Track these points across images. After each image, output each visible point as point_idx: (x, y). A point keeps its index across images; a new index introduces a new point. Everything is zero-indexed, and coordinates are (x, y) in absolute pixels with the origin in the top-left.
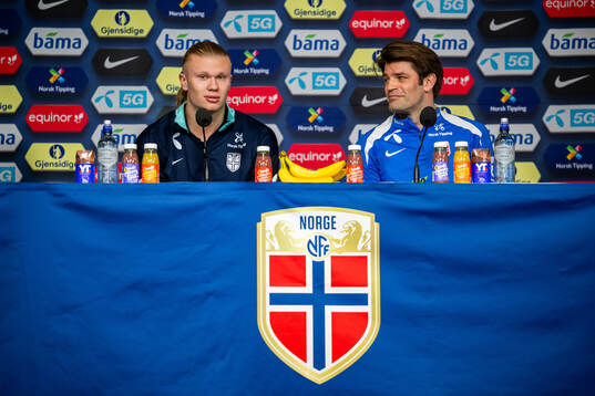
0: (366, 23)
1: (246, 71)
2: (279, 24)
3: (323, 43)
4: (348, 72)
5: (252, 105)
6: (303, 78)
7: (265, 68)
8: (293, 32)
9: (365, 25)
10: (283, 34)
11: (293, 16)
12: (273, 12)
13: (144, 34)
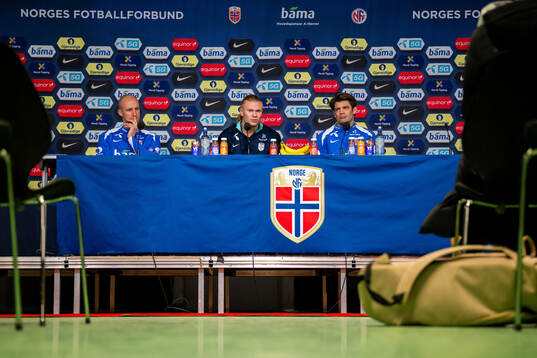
0: (320, 86)
2: (281, 87)
3: (301, 95)
4: (312, 108)
5: (270, 122)
6: (292, 110)
12: (279, 81)
13: (223, 91)
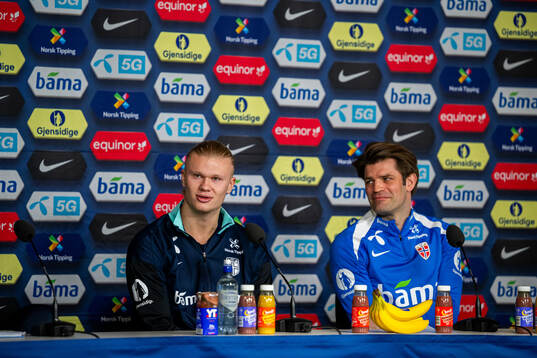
0: (229, 68)
1: (116, 115)
2: (148, 66)
3: (189, 88)
5: (121, 151)
7: (135, 113)
8: (162, 75)
9: (228, 70)
10: (152, 77)
11: (163, 58)
12: (143, 53)
13: (15, 71)
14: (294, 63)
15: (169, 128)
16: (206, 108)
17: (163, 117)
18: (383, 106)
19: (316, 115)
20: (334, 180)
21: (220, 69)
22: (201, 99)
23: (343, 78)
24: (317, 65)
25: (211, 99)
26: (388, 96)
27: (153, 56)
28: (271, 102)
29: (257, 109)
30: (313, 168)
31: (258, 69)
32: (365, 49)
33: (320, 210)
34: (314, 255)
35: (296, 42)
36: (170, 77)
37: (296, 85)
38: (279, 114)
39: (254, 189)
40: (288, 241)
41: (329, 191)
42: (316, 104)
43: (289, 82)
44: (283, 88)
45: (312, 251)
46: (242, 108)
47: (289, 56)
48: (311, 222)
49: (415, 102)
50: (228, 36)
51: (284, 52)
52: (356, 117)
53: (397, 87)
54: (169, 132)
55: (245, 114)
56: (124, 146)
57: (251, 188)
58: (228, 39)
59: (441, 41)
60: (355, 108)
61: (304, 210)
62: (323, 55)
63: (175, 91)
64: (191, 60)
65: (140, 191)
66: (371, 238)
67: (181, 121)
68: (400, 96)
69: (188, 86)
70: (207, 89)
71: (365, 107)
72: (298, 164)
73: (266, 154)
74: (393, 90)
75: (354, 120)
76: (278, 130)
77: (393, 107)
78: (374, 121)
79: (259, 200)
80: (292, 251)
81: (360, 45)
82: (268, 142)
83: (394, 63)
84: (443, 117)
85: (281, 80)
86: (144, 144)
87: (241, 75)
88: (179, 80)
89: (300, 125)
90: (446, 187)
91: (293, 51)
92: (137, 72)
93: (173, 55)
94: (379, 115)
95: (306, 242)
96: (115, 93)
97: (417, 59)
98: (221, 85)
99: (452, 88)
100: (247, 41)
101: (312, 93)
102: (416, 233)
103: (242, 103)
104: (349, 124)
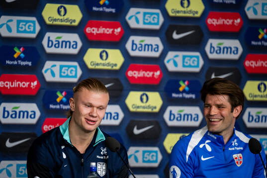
0: (95, 29)
1: (16, 63)
2: (38, 28)
3: (66, 43)
5: (19, 88)
6: (53, 69)
7: (29, 61)
8: (48, 34)
9: (95, 31)
10: (41, 35)
11: (48, 22)
12: (34, 19)
14: (141, 26)
15: (53, 72)
16: (79, 58)
17: (48, 64)
18: (204, 56)
19: (157, 63)
20: (169, 108)
21: (88, 30)
22: (75, 51)
23: (176, 36)
24: (157, 27)
25: (83, 52)
26: (207, 49)
27: (41, 21)
28: (125, 53)
29: (115, 58)
30: (155, 100)
31: (116, 30)
32: (191, 15)
33: (160, 129)
34: (156, 161)
35: (142, 10)
36: (53, 36)
37: (142, 41)
38: (131, 62)
39: (113, 115)
40: (137, 151)
41: (166, 116)
42: (156, 54)
43: (137, 39)
44: (133, 43)
45: (154, 158)
46: (104, 57)
47: (137, 21)
48: (154, 138)
49: (227, 52)
50: (95, 6)
51: (134, 18)
52: (185, 64)
53: (214, 42)
54: (53, 74)
55: (107, 61)
56: (21, 85)
57: (111, 114)
58: (95, 9)
59: (246, 9)
60: (184, 57)
61: (149, 129)
62: (161, 20)
63: (57, 46)
64: (68, 24)
65: (33, 116)
66: (201, 146)
67: (61, 67)
68: (216, 49)
69: (66, 42)
70: (80, 44)
71: (191, 57)
72: (144, 97)
73: (121, 90)
74: (211, 44)
75: (184, 66)
76: (130, 73)
77: (212, 56)
78: (197, 66)
79: (116, 122)
80: (140, 158)
81: (188, 12)
82: (123, 82)
83: (212, 25)
84: (247, 63)
85: (132, 38)
86: (35, 83)
87: (104, 35)
88: (60, 38)
89: (146, 69)
90: (249, 113)
91: (140, 17)
92: (30, 32)
93: (55, 20)
94: (201, 62)
95: (150, 152)
96: (14, 47)
97: (228, 22)
98: (90, 42)
99: (253, 43)
100: (108, 10)
101: (154, 47)
102: (235, 146)
103: (104, 54)
104: (180, 68)
